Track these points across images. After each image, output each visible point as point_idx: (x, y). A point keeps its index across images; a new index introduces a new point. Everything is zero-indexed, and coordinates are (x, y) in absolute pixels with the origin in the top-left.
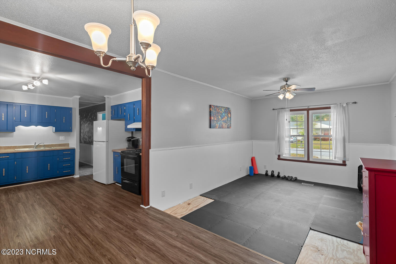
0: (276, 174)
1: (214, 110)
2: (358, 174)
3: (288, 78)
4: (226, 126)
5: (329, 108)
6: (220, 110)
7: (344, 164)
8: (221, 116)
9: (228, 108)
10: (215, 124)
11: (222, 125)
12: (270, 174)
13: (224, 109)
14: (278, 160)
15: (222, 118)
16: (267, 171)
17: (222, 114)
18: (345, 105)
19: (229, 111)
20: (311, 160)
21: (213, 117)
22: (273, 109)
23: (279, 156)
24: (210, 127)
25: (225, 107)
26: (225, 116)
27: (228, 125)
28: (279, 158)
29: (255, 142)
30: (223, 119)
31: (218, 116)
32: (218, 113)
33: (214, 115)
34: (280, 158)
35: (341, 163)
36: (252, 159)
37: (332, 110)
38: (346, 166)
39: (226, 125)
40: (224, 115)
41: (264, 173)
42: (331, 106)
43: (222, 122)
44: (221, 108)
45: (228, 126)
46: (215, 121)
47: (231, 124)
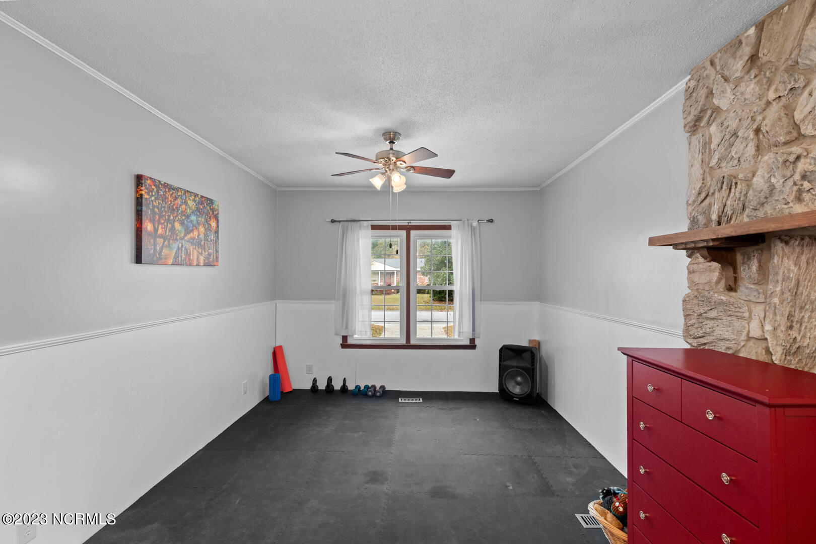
0: (337, 386)
1: (156, 199)
2: (500, 364)
3: (396, 133)
4: (202, 259)
5: (448, 228)
6: (179, 201)
7: (472, 346)
8: (182, 224)
9: (211, 202)
10: (161, 251)
11: (188, 254)
12: (322, 385)
13: (194, 200)
14: (342, 348)
15: (188, 231)
16: (315, 381)
17: (188, 217)
18: (475, 224)
19: (213, 210)
20: (413, 342)
21: (152, 221)
22: (333, 221)
23: (345, 338)
24: (138, 260)
25: (198, 195)
26: (198, 223)
27: (209, 254)
28: (345, 345)
29: (282, 305)
30: (189, 233)
31: (174, 221)
32: (172, 210)
33: (154, 217)
34: (347, 342)
35: (467, 343)
36: (274, 354)
37: (454, 232)
38: (475, 349)
39: (201, 254)
40: (195, 222)
41: (308, 386)
42: (453, 223)
43: (188, 245)
44: (185, 194)
45: (208, 259)
46: (161, 236)
47: (217, 251)
